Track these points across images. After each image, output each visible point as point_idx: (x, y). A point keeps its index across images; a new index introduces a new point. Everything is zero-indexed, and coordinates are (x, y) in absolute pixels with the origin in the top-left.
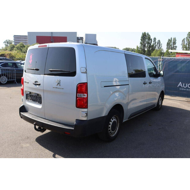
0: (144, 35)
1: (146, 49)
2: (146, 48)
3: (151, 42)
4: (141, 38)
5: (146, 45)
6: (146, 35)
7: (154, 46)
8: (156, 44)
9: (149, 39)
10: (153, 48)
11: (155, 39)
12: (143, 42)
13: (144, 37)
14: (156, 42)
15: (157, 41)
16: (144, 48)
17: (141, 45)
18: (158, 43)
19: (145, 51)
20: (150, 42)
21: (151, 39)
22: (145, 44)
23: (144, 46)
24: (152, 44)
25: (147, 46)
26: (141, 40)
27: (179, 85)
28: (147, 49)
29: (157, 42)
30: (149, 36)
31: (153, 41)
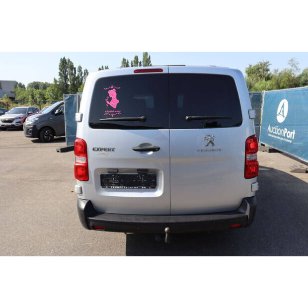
0: (63, 62)
1: (69, 83)
2: (68, 80)
3: (75, 72)
4: (60, 66)
5: (69, 76)
6: (66, 63)
7: (81, 77)
8: (83, 75)
9: (72, 68)
10: (79, 81)
11: (80, 68)
12: (63, 72)
13: (63, 65)
14: (82, 73)
15: (83, 70)
16: (65, 81)
17: (61, 77)
18: (85, 74)
19: (68, 85)
20: (73, 72)
21: (75, 68)
22: (67, 75)
23: (66, 77)
24: (76, 75)
25: (71, 79)
26: (60, 69)
28: (70, 82)
29: (83, 72)
30: (71, 63)
31: (78, 71)
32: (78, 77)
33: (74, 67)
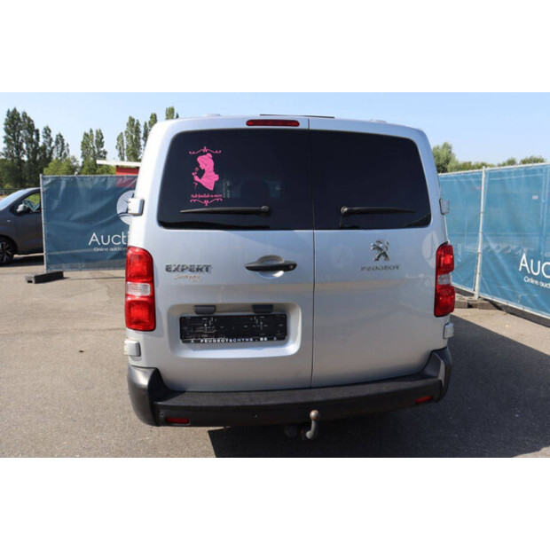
0: (13, 117)
1: (25, 158)
2: (24, 153)
3: (38, 138)
4: (6, 124)
5: (24, 145)
6: (19, 119)
7: (48, 148)
8: (53, 144)
9: (31, 128)
10: (45, 155)
11: (47, 131)
12: (14, 137)
13: (12, 122)
14: (51, 140)
15: (53, 136)
16: (18, 154)
17: (8, 147)
18: (57, 142)
19: (23, 161)
20: (34, 137)
21: (37, 131)
22: (21, 144)
23: (19, 148)
24: (41, 144)
25: (27, 148)
26: (6, 130)
27: (92, 240)
28: (28, 157)
29: (54, 139)
30: (30, 120)
31: (44, 137)
32: (44, 148)
33: (36, 128)
